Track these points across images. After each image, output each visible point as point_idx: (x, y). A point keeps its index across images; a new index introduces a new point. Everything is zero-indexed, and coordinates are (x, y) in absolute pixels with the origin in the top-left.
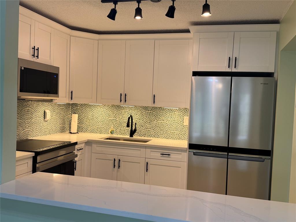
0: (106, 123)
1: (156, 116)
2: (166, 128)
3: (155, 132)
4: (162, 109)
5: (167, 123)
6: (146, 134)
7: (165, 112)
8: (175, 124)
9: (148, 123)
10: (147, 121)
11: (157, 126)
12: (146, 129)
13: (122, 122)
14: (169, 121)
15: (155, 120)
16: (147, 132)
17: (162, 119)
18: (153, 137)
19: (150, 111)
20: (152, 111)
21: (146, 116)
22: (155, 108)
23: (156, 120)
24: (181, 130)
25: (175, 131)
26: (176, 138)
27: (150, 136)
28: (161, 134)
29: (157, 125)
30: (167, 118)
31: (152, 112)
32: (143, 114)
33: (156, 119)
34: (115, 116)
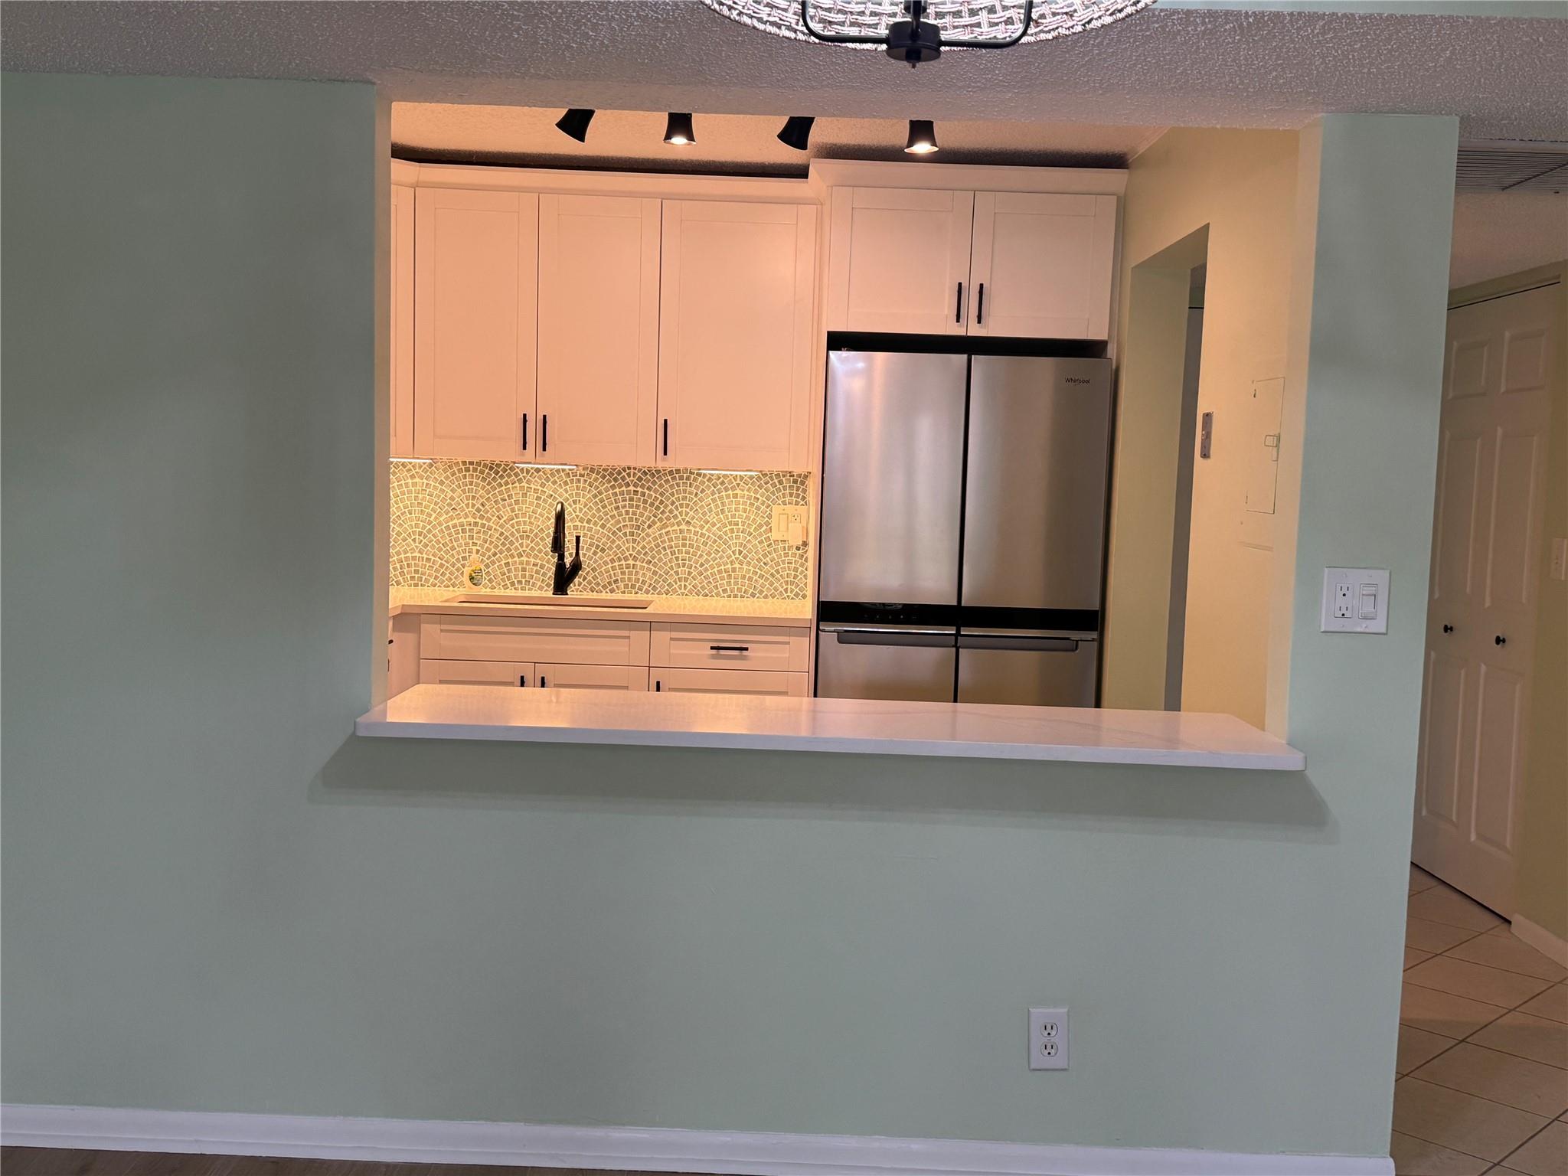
0: (438, 542)
1: (658, 508)
2: (701, 556)
3: (655, 573)
4: (681, 478)
5: (702, 535)
6: (616, 581)
7: (697, 487)
8: (738, 537)
9: (625, 534)
10: (620, 529)
11: (664, 548)
12: (619, 559)
13: (512, 534)
14: (714, 525)
15: (654, 523)
16: (623, 573)
17: (684, 520)
19: (632, 488)
20: (643, 486)
21: (617, 508)
22: (653, 476)
23: (658, 524)
24: (759, 560)
25: (737, 566)
26: (739, 590)
27: (633, 587)
28: (680, 579)
29: (663, 542)
30: (704, 514)
31: (639, 489)
32: (602, 501)
33: (661, 520)
34: (479, 510)
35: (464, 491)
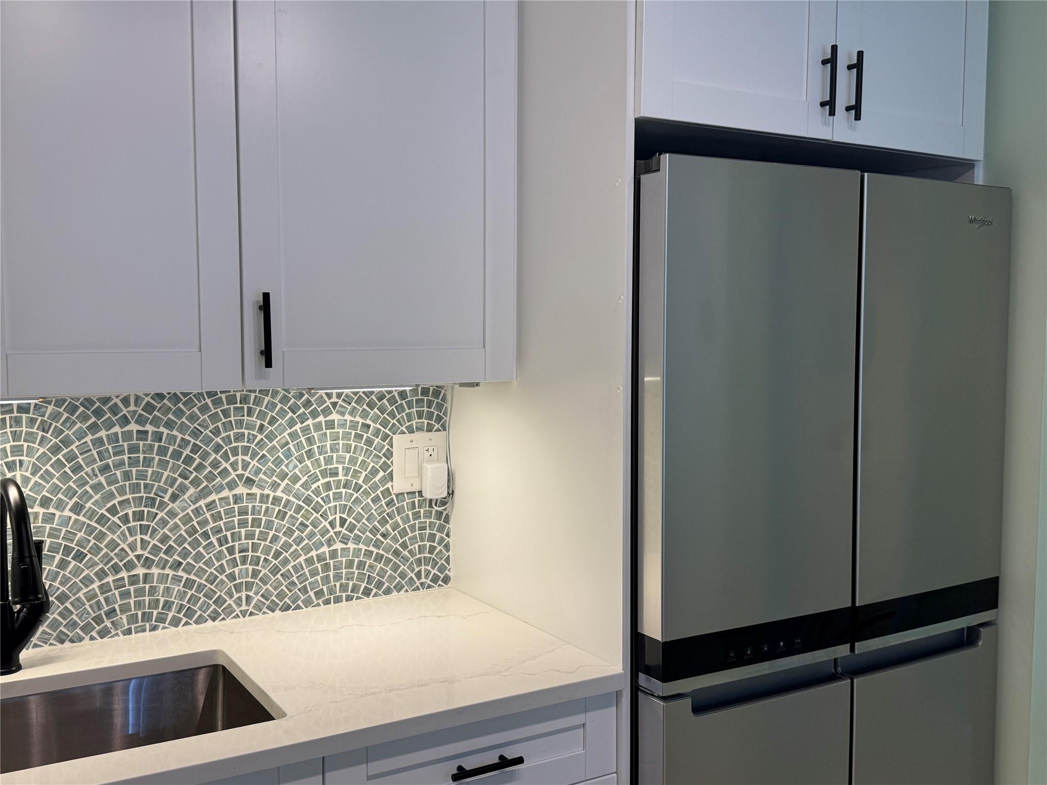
1: (189, 460)
2: (275, 539)
3: (189, 584)
5: (276, 501)
6: (111, 613)
7: (261, 416)
8: (338, 496)
9: (125, 519)
10: (113, 510)
12: (116, 569)
14: (295, 479)
15: (183, 489)
16: (126, 595)
17: (240, 477)
18: (175, 622)
19: (133, 427)
20: (156, 422)
21: (105, 469)
23: (192, 490)
25: (338, 546)
26: (344, 588)
27: (147, 617)
28: (238, 588)
29: (202, 523)
30: (278, 462)
31: (149, 428)
32: (71, 457)
33: (196, 482)
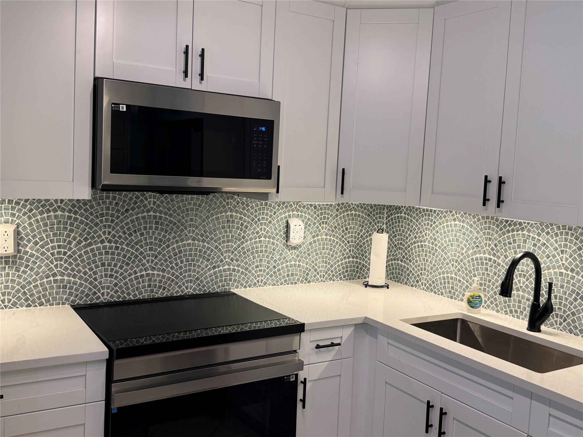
0: (466, 269)
35: (484, 233)
